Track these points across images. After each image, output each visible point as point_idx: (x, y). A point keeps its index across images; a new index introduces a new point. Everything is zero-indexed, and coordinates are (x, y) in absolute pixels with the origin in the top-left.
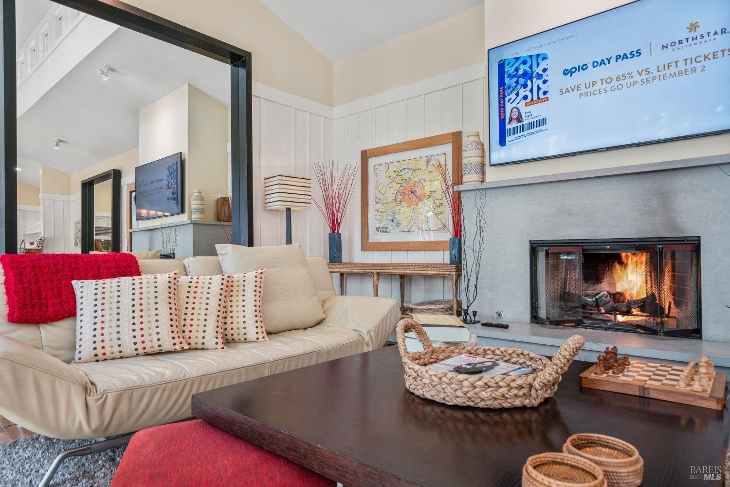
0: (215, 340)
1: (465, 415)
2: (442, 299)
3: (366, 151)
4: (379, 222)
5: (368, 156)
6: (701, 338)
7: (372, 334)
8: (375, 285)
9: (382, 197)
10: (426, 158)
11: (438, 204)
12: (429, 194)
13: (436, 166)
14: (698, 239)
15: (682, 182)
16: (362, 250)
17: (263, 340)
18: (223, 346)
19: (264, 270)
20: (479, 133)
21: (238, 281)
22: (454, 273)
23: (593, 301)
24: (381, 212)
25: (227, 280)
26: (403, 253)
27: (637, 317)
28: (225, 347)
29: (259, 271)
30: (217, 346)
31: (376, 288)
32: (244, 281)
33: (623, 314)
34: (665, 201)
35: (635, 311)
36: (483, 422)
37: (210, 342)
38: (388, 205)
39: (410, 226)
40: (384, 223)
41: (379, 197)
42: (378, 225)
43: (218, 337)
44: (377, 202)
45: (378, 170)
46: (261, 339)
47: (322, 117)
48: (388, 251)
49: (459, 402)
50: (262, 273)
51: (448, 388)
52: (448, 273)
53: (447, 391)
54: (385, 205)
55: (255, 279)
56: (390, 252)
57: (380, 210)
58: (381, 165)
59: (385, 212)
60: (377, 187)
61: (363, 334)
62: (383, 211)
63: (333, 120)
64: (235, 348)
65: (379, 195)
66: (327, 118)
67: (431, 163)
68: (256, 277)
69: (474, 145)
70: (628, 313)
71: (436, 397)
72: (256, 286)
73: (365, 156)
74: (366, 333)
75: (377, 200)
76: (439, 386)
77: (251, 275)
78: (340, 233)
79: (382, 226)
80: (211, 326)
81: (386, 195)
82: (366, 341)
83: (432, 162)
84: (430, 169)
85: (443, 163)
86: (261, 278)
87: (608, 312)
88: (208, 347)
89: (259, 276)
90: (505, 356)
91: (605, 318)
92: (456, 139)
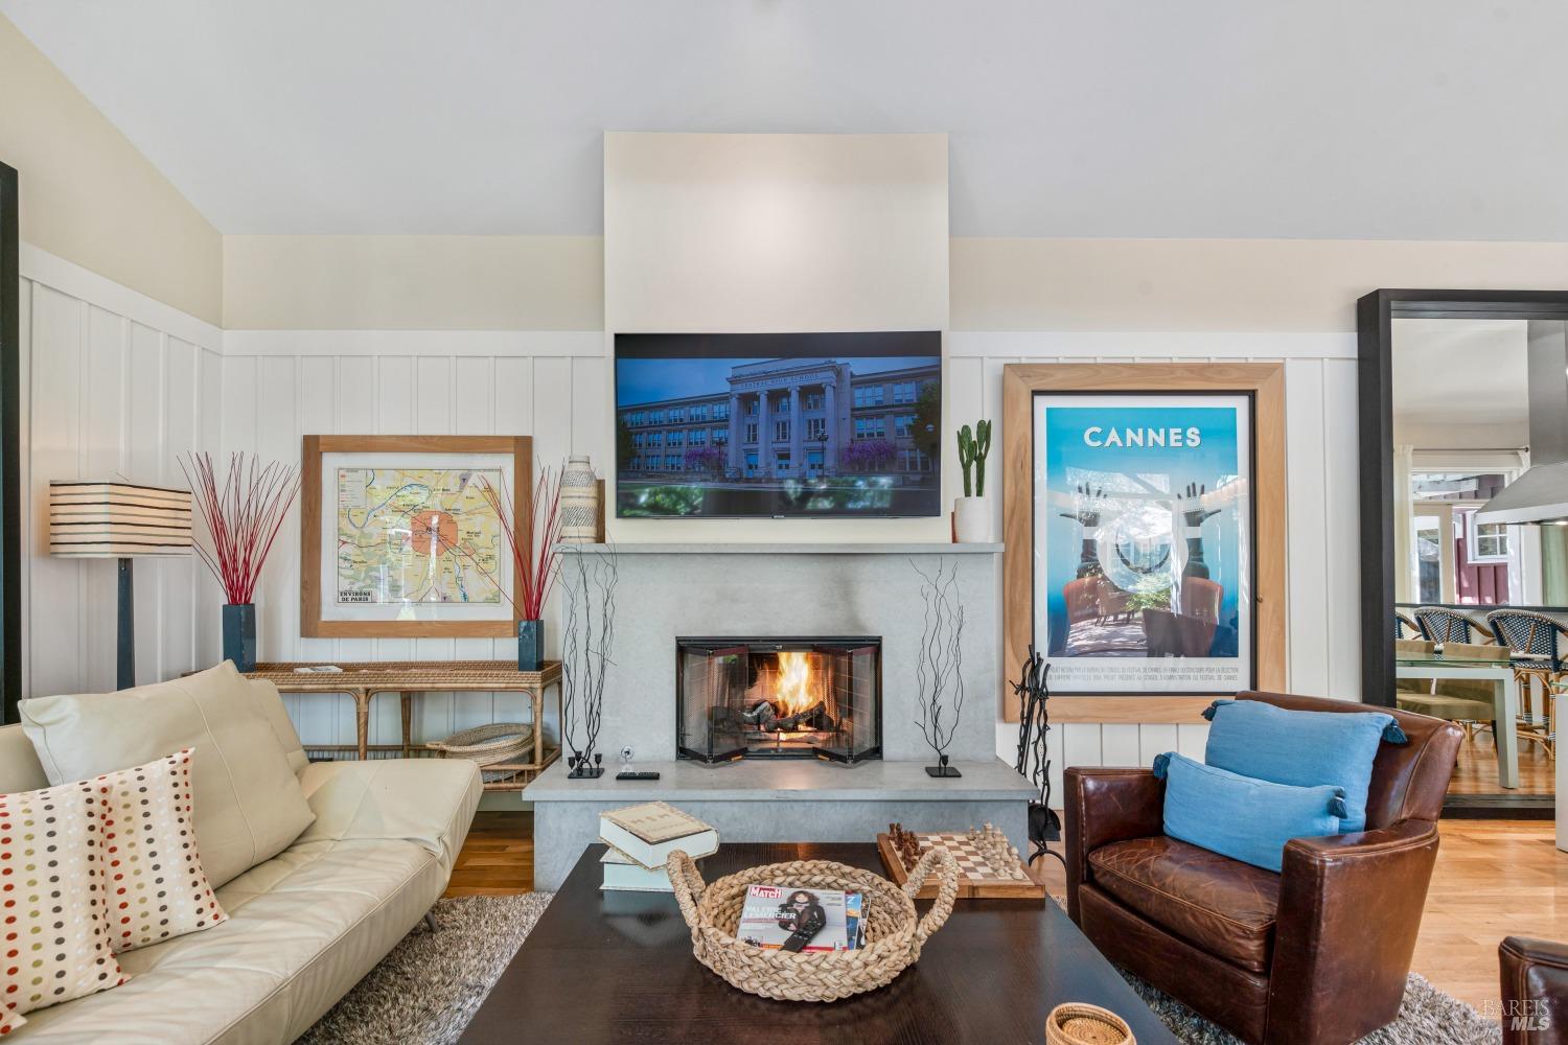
0: (98, 969)
1: (852, 1011)
2: (490, 723)
3: (317, 438)
4: (348, 581)
5: (321, 448)
6: (881, 757)
7: (446, 839)
8: (362, 714)
9: (355, 532)
10: (460, 472)
11: (484, 556)
12: (466, 536)
13: (482, 488)
14: (879, 639)
15: (866, 569)
16: (302, 635)
17: (216, 922)
18: (120, 976)
19: (191, 751)
20: (589, 458)
21: (125, 794)
22: (538, 685)
23: (753, 717)
24: (355, 562)
25: (101, 800)
26: (402, 640)
27: (804, 732)
28: (127, 977)
29: (178, 757)
30: (105, 984)
31: (362, 720)
32: (143, 790)
33: (787, 731)
34: (845, 590)
35: (801, 727)
36: (875, 1012)
37: (82, 975)
38: (372, 549)
39: (423, 592)
40: (361, 584)
41: (348, 532)
42: (345, 586)
43: (105, 957)
44: (344, 543)
45: (347, 479)
46: (210, 922)
47: (161, 334)
48: (371, 637)
49: (844, 993)
50: (186, 761)
51: (830, 977)
52: (527, 685)
53: (829, 983)
54: (365, 550)
55: (174, 779)
56: (376, 640)
57: (351, 558)
58: (355, 470)
59: (363, 562)
60: (344, 513)
61: (431, 844)
62: (358, 559)
63: (222, 356)
64: (149, 969)
65: (350, 529)
66: (176, 338)
67: (470, 483)
68: (174, 773)
69: (584, 479)
70: (795, 729)
71: (807, 994)
72: (177, 797)
73: (313, 449)
74: (436, 843)
75: (344, 538)
76: (813, 976)
77: (158, 770)
78: (253, 605)
79: (355, 588)
80: (78, 936)
81: (366, 530)
82: (439, 858)
83: (474, 479)
84: (467, 492)
85: (495, 486)
86: (185, 772)
87: (770, 731)
88: (77, 994)
89: (179, 770)
90: (802, 875)
91: (763, 738)
92: (522, 448)
